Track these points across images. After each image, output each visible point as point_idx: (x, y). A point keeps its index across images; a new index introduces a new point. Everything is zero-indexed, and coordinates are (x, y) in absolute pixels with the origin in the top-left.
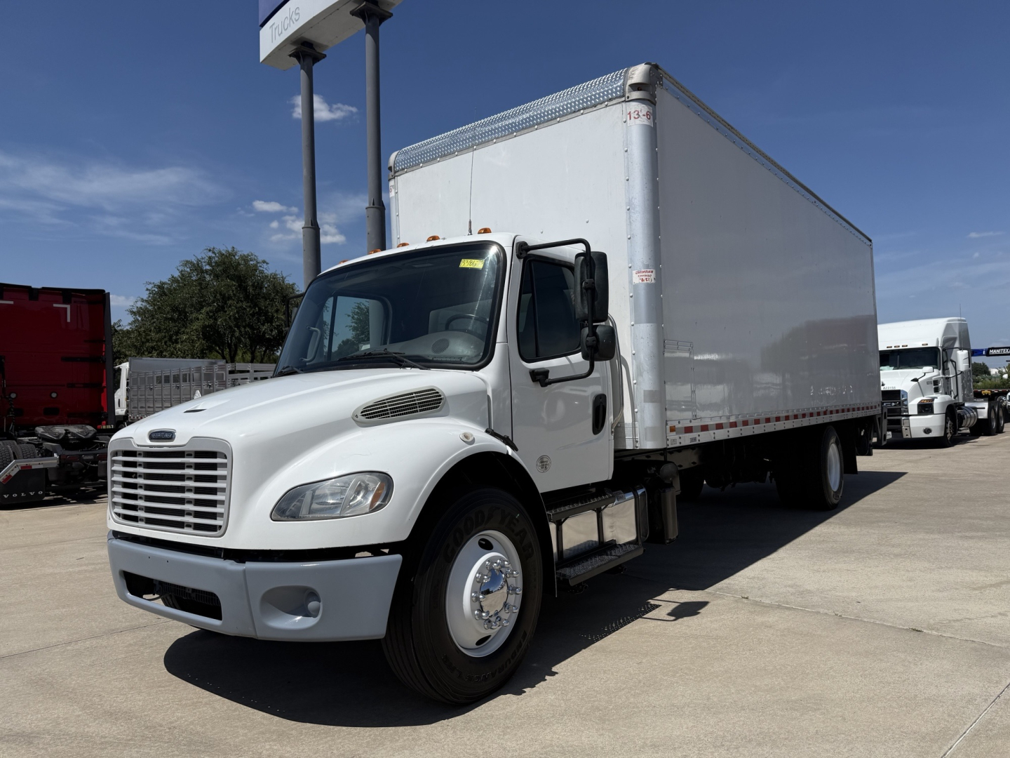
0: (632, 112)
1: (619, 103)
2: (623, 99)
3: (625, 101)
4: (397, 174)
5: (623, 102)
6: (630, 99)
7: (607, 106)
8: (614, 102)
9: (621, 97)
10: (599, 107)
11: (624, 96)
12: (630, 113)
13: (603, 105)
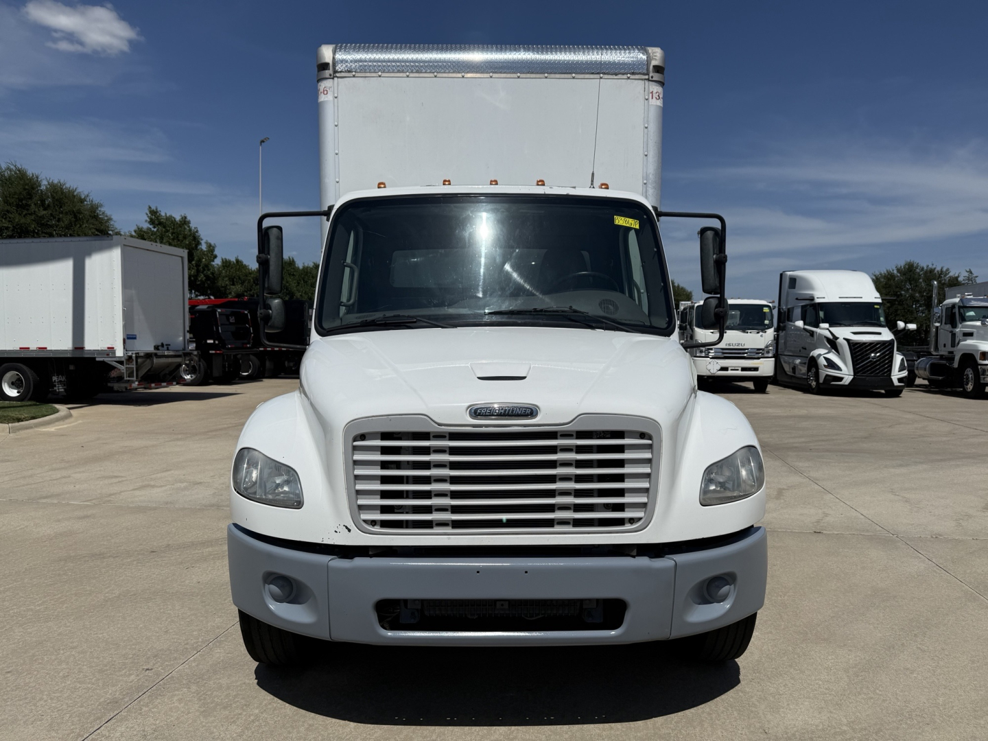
0: (654, 92)
1: (642, 79)
2: (647, 77)
3: (648, 80)
4: (338, 75)
5: (645, 79)
6: (653, 79)
7: (629, 78)
8: (637, 77)
9: (644, 74)
10: (620, 76)
11: (648, 74)
12: (652, 92)
13: (625, 77)
